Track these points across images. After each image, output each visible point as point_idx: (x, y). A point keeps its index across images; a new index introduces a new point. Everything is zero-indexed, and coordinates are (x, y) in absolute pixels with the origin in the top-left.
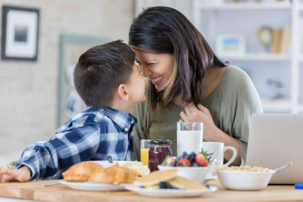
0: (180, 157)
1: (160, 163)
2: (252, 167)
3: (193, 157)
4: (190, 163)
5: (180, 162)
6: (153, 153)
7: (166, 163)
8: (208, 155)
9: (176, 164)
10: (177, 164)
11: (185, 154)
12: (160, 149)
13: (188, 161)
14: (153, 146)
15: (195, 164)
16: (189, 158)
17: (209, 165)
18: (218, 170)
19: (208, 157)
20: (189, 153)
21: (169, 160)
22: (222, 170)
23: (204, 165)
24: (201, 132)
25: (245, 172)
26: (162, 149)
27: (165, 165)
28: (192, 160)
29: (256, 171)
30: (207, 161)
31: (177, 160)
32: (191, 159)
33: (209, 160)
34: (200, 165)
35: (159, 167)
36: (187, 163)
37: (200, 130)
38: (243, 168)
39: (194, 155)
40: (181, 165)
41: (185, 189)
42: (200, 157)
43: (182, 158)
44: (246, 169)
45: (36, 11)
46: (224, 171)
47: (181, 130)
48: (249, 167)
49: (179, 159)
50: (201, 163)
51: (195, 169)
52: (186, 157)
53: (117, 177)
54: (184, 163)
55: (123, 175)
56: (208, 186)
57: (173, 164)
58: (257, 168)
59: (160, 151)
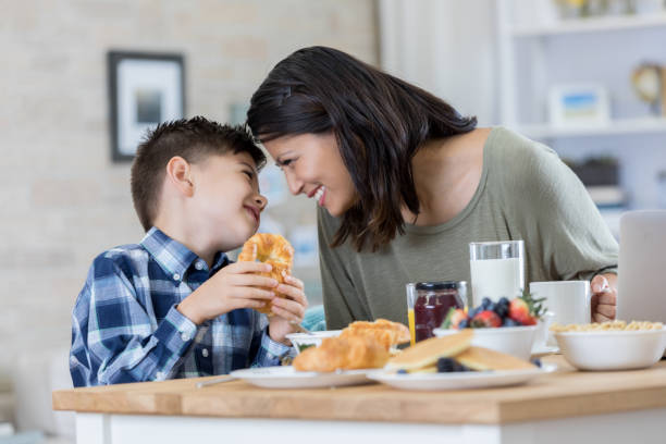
0: (478, 309)
1: (438, 325)
2: (628, 322)
3: (505, 307)
4: (498, 320)
5: (477, 318)
6: (424, 308)
7: (449, 323)
8: (535, 302)
9: (470, 323)
10: (472, 324)
11: (487, 302)
12: (437, 300)
13: (493, 315)
14: (423, 294)
15: (510, 322)
16: (496, 310)
17: (539, 322)
18: (558, 331)
19: (536, 305)
20: (495, 299)
21: (455, 316)
22: (566, 331)
23: (529, 322)
24: (521, 261)
25: (613, 332)
26: (442, 298)
27: (447, 328)
28: (503, 314)
29: (638, 328)
30: (533, 314)
31: (471, 315)
32: (501, 311)
33: (537, 311)
34: (519, 323)
35: (436, 331)
36: (491, 320)
37: (517, 256)
38: (609, 326)
39: (506, 303)
40: (480, 325)
41: (490, 371)
42: (518, 305)
43: (481, 312)
44: (614, 327)
45: (177, 59)
46: (571, 333)
47: (479, 258)
48: (622, 323)
49: (476, 312)
50: (522, 319)
51: (510, 331)
52: (491, 308)
53: (351, 356)
54: (486, 320)
55: (363, 351)
56: (538, 364)
57: (465, 323)
58: (639, 323)
59: (438, 303)
